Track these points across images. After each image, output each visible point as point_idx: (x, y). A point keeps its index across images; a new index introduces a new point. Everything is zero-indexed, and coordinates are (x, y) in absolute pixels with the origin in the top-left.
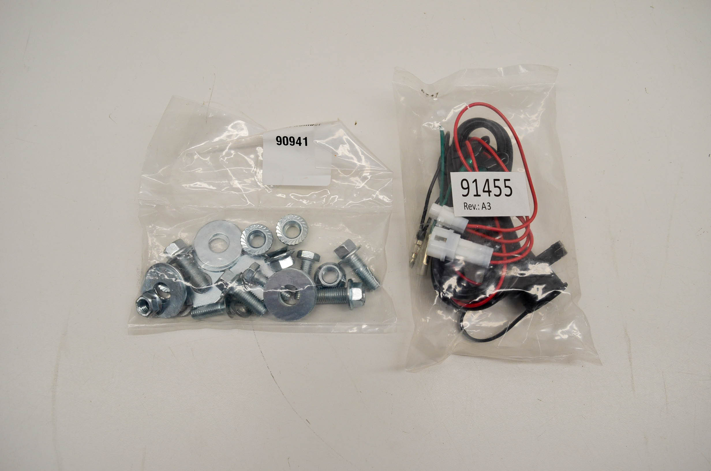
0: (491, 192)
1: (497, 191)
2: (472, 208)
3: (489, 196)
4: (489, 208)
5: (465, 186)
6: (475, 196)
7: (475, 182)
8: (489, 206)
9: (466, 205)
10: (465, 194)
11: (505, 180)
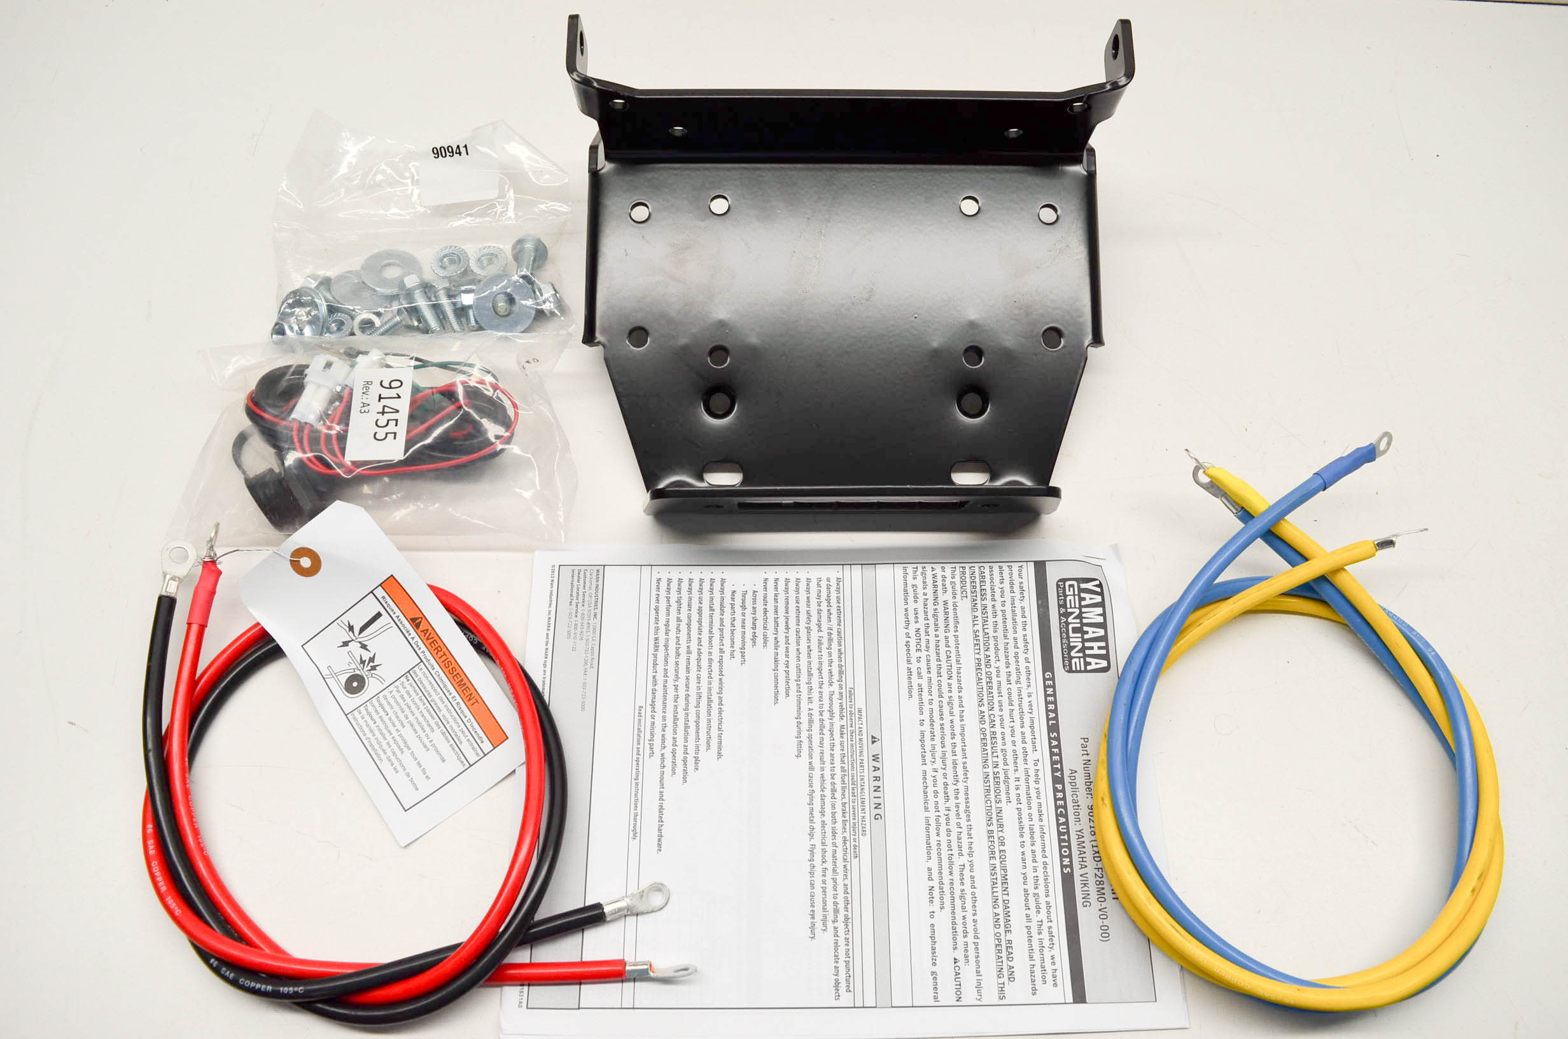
0: (383, 415)
1: (382, 422)
2: (365, 391)
3: (378, 413)
4: (363, 411)
5: (394, 384)
6: (380, 395)
7: (397, 396)
8: (365, 411)
9: (368, 383)
10: (383, 384)
11: (395, 433)
